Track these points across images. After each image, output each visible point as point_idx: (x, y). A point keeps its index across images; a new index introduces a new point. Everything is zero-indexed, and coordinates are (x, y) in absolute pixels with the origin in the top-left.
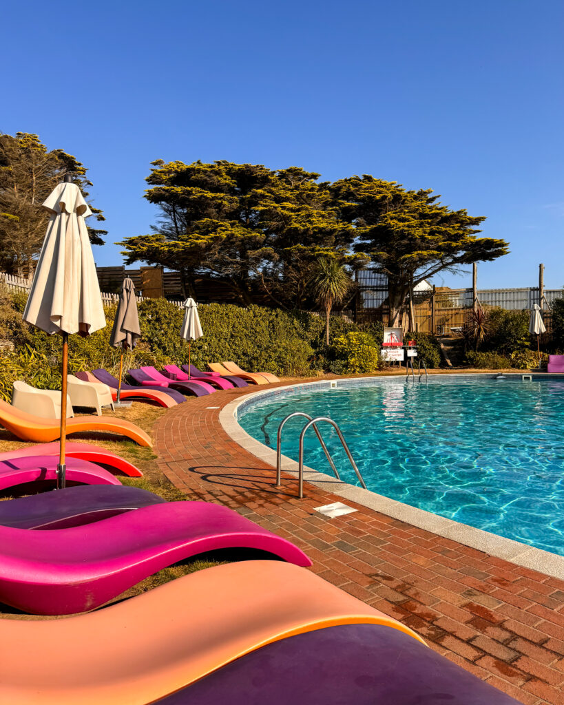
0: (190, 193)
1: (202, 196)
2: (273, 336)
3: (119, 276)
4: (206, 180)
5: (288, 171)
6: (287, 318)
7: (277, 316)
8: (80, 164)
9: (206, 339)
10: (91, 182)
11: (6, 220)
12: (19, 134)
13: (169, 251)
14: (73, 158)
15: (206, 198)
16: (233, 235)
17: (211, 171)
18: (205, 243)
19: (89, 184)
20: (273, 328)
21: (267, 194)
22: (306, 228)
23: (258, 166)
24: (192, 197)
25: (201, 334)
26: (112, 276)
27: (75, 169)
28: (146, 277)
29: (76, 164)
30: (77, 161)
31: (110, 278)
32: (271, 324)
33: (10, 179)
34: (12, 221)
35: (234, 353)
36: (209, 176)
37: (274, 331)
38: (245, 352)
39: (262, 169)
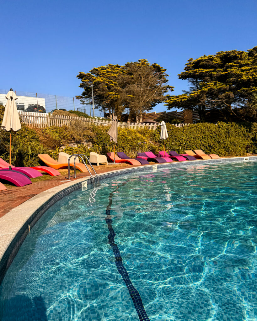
0: (196, 72)
1: (200, 72)
2: (227, 136)
3: (175, 115)
4: (206, 64)
5: (253, 49)
6: (238, 126)
7: (232, 126)
8: (162, 68)
9: (188, 140)
10: (168, 75)
11: (130, 98)
12: (139, 60)
13: (181, 101)
14: (159, 66)
15: (203, 73)
16: (212, 89)
17: (208, 59)
18: (197, 95)
19: (167, 76)
20: (228, 132)
21: (234, 65)
22: (248, 78)
23: (233, 51)
24: (196, 74)
25: (167, 137)
26: (172, 116)
27: (161, 71)
28: (185, 114)
29: (160, 68)
30: (160, 67)
31: (171, 117)
32: (227, 131)
33: (133, 80)
34: (131, 98)
35: (203, 146)
36: (207, 62)
37: (228, 134)
38: (210, 145)
39: (235, 52)
